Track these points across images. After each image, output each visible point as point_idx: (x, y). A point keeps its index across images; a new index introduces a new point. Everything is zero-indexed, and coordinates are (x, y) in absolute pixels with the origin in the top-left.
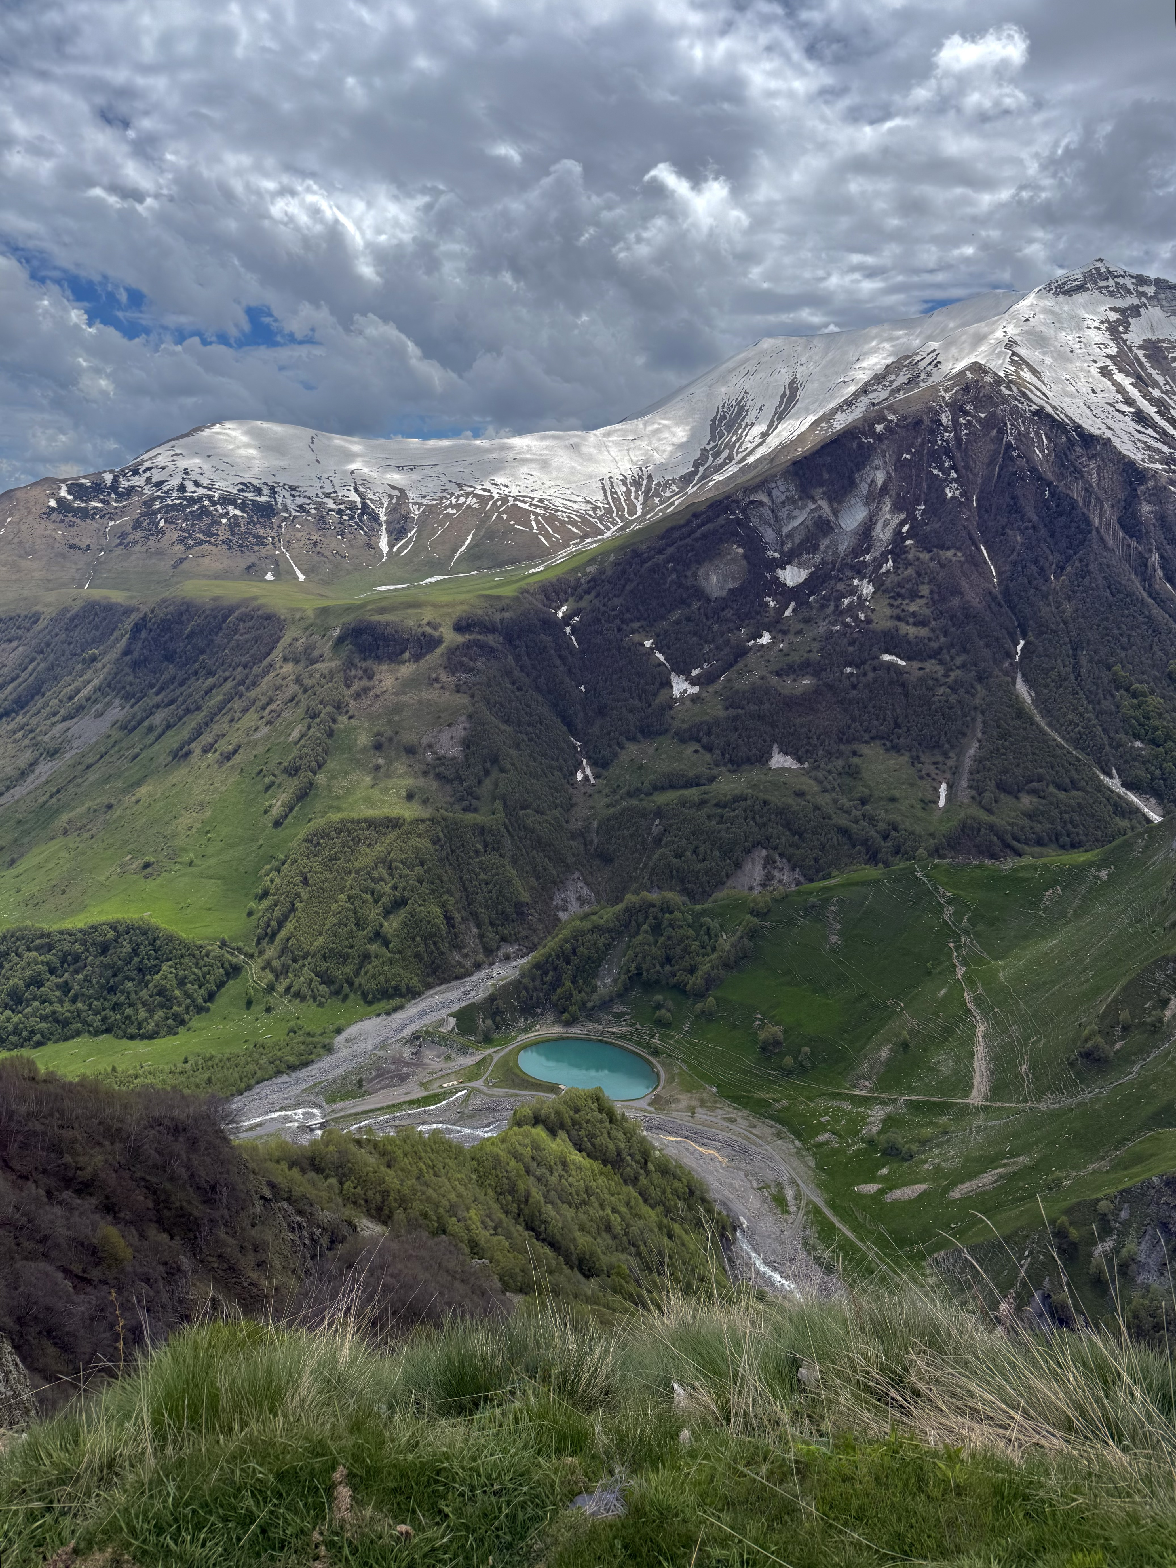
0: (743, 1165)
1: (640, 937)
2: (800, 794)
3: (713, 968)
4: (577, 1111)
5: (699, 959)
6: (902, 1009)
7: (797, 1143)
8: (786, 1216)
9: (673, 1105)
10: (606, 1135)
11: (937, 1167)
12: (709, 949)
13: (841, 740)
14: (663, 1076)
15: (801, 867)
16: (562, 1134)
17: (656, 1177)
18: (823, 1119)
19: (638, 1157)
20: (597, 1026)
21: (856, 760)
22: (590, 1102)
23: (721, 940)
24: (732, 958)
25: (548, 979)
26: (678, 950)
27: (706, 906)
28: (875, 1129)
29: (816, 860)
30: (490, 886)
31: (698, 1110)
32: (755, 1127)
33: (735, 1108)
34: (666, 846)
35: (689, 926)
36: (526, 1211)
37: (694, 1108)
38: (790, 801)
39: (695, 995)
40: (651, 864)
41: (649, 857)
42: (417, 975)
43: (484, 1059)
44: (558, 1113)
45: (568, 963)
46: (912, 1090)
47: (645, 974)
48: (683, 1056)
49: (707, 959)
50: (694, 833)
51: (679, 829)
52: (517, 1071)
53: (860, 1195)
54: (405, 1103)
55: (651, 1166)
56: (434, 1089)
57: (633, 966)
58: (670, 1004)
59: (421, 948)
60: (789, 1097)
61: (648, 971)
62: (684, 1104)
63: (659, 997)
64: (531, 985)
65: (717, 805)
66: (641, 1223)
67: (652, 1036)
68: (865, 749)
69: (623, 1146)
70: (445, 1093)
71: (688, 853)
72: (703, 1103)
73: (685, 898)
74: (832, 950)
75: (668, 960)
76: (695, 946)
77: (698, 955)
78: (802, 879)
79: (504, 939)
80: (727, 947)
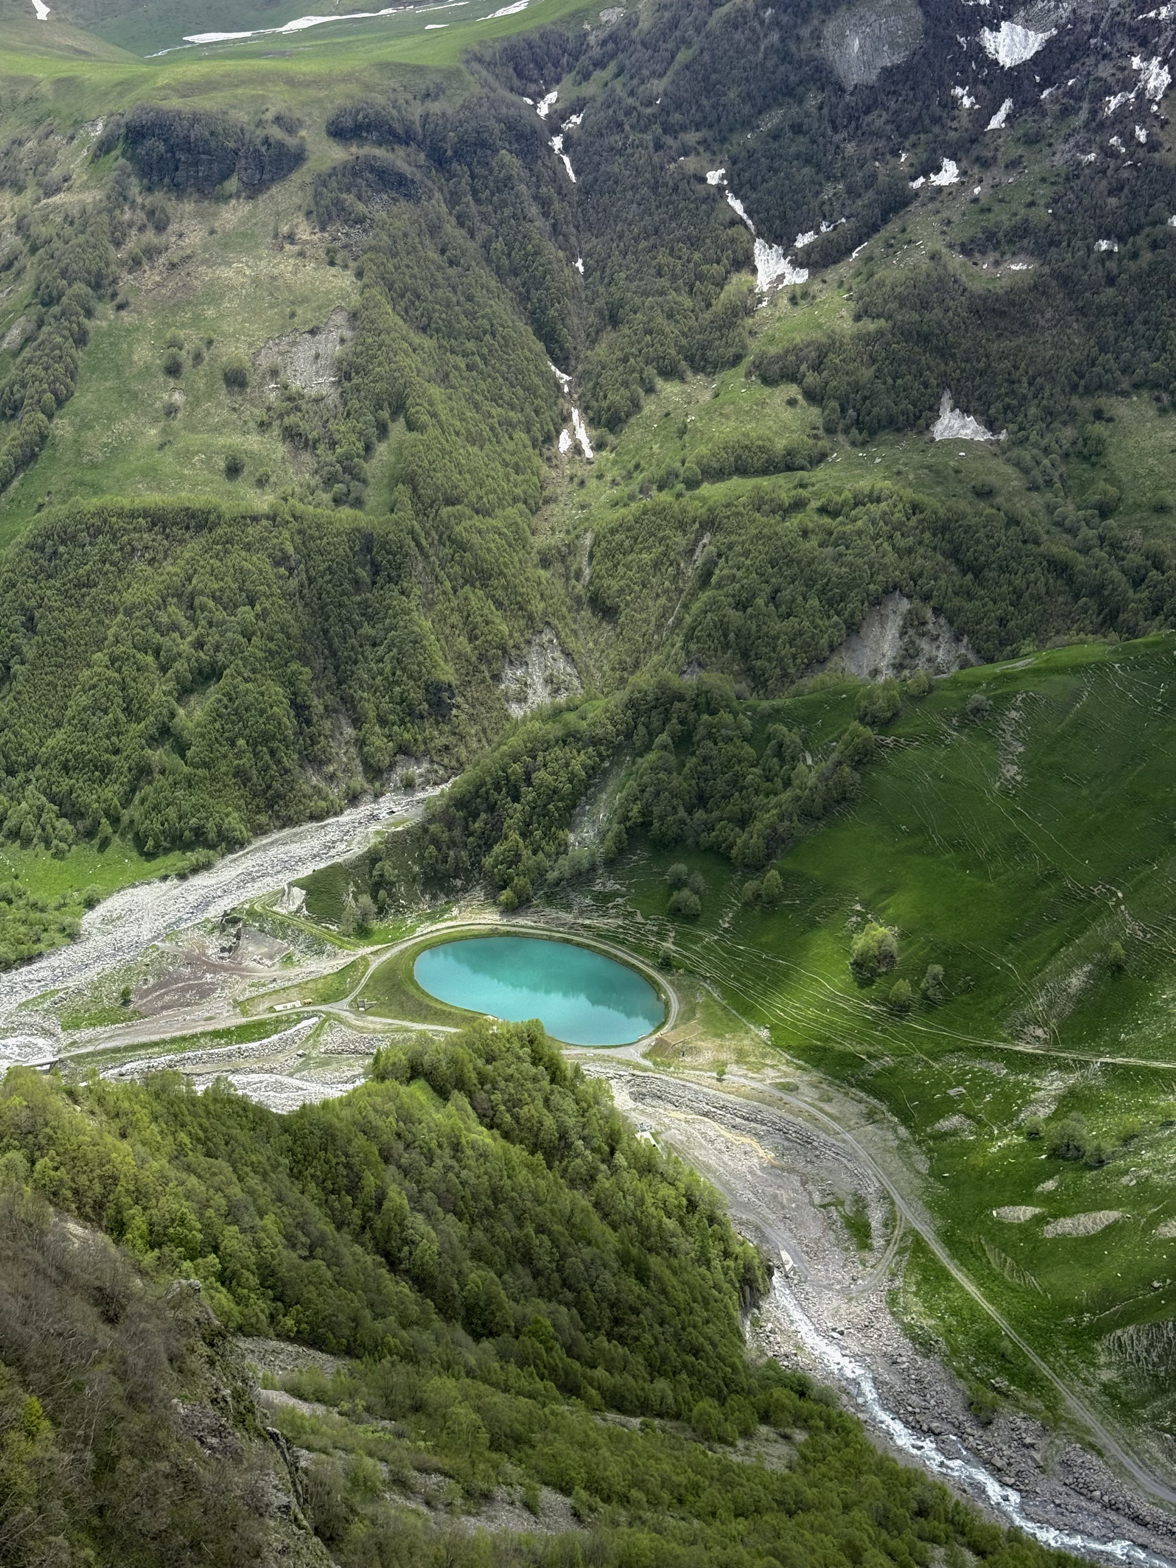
0: (800, 1165)
1: (651, 756)
2: (984, 493)
3: (781, 817)
4: (490, 1059)
5: (759, 800)
6: (1119, 903)
7: (902, 1131)
8: (866, 1254)
9: (688, 1059)
10: (540, 1103)
11: (1144, 1184)
12: (778, 782)
13: (1074, 387)
14: (675, 1007)
15: (972, 634)
16: (459, 1098)
17: (630, 1179)
18: (952, 1092)
19: (599, 1142)
20: (563, 915)
21: (1098, 429)
22: (516, 1045)
23: (801, 766)
24: (818, 800)
25: (478, 825)
26: (721, 784)
27: (777, 702)
28: (1044, 1112)
29: (1002, 622)
30: (381, 649)
31: (732, 1068)
32: (829, 1100)
33: (799, 1067)
34: (719, 586)
35: (745, 739)
36: (378, 1224)
37: (725, 1064)
38: (963, 505)
39: (747, 866)
40: (688, 619)
41: (686, 606)
42: (238, 809)
43: (353, 965)
44: (453, 1061)
45: (516, 799)
46: (1118, 1047)
47: (656, 824)
48: (716, 974)
49: (774, 800)
50: (773, 563)
51: (746, 554)
52: (412, 990)
53: (1001, 1225)
54: (204, 1034)
55: (620, 1159)
56: (260, 1013)
57: (636, 809)
58: (698, 879)
59: (246, 761)
60: (898, 1052)
61: (662, 818)
62: (708, 1056)
63: (680, 867)
64: (445, 836)
65: (823, 510)
66: (587, 1252)
67: (661, 935)
68: (1120, 408)
69: (571, 1122)
70: (278, 1021)
71: (760, 601)
72: (741, 1057)
73: (743, 686)
74: (1006, 793)
75: (702, 800)
76: (753, 775)
77: (757, 792)
78: (972, 657)
79: (403, 750)
80: (812, 780)
